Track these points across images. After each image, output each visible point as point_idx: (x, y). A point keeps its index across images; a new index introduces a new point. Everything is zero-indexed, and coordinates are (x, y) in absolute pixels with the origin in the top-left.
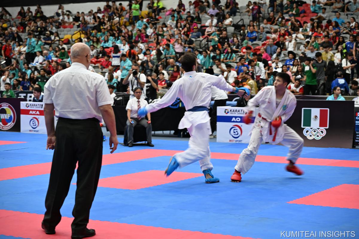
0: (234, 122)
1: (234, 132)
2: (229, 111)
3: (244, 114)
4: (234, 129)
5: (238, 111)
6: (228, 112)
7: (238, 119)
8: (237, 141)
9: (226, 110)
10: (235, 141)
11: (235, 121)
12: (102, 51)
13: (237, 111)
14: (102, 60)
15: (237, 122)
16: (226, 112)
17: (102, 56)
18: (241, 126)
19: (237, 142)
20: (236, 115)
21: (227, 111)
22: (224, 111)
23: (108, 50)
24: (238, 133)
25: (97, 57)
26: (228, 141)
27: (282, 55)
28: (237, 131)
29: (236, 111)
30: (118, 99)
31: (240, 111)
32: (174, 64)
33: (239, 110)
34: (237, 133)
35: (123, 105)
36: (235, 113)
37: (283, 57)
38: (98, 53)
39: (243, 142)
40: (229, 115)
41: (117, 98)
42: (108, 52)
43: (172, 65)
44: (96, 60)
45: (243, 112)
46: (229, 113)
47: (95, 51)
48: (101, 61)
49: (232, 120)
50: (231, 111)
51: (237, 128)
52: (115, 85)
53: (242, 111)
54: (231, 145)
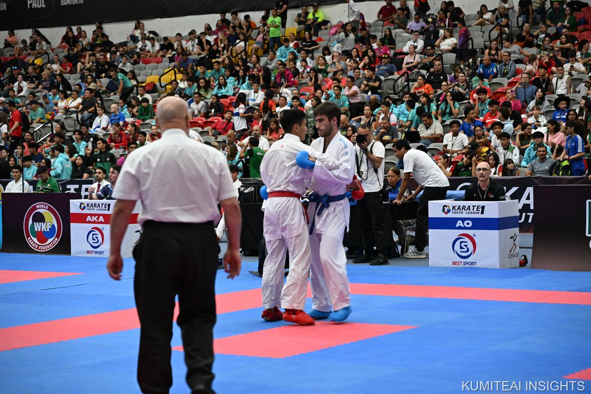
0: (460, 228)
1: (461, 248)
2: (451, 209)
3: (478, 213)
4: (461, 242)
5: (468, 209)
6: (449, 211)
7: (468, 224)
8: (467, 263)
9: (445, 206)
10: (462, 263)
11: (463, 226)
12: (215, 103)
13: (466, 209)
14: (217, 119)
15: (465, 228)
16: (446, 211)
17: (214, 112)
18: (474, 235)
19: (467, 266)
20: (464, 215)
21: (447, 208)
22: (442, 208)
23: (226, 102)
24: (467, 248)
25: (207, 115)
26: (450, 264)
27: (546, 103)
28: (466, 246)
29: (463, 208)
30: (246, 191)
31: (472, 208)
32: (347, 124)
33: (469, 206)
34: (466, 250)
35: (255, 201)
36: (462, 213)
37: (547, 107)
38: (208, 107)
39: (477, 265)
40: (450, 215)
41: (244, 190)
42: (227, 105)
43: (344, 125)
44: (204, 119)
45: (477, 210)
46: (451, 211)
47: (202, 103)
48: (214, 122)
49: (457, 226)
50: (454, 208)
51: (467, 239)
52: (240, 165)
53: (476, 208)
54: (454, 271)
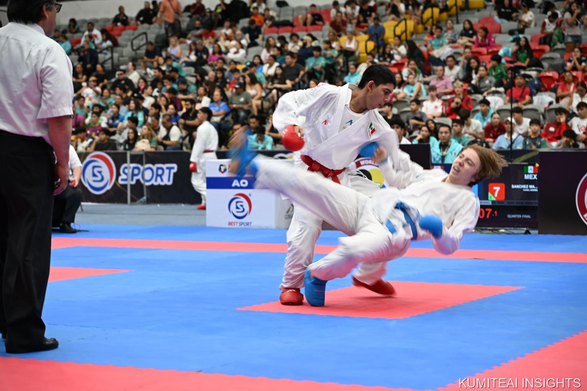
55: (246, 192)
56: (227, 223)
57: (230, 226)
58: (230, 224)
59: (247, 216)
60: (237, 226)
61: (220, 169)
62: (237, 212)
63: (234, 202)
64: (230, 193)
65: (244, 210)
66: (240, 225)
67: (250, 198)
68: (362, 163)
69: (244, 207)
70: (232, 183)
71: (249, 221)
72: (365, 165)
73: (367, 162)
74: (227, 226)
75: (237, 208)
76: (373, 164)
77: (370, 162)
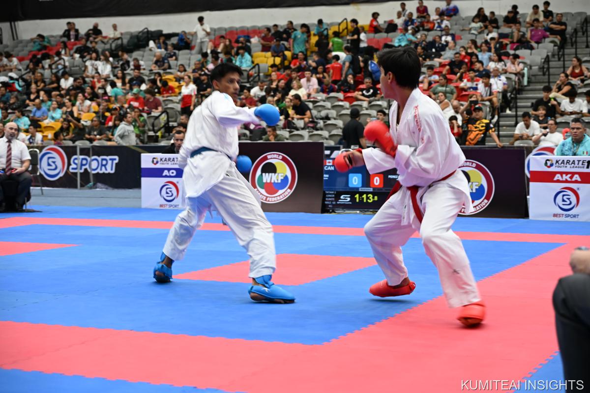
55: (175, 180)
56: (159, 206)
57: (162, 208)
58: (161, 206)
59: (175, 200)
60: (167, 208)
61: (153, 161)
62: (167, 196)
63: (164, 188)
64: (161, 181)
65: (172, 195)
66: (170, 207)
67: (178, 185)
68: (269, 157)
69: (172, 192)
70: (163, 172)
71: (177, 204)
72: (272, 158)
73: (273, 156)
74: (159, 208)
75: (167, 193)
76: (277, 157)
77: (275, 156)
